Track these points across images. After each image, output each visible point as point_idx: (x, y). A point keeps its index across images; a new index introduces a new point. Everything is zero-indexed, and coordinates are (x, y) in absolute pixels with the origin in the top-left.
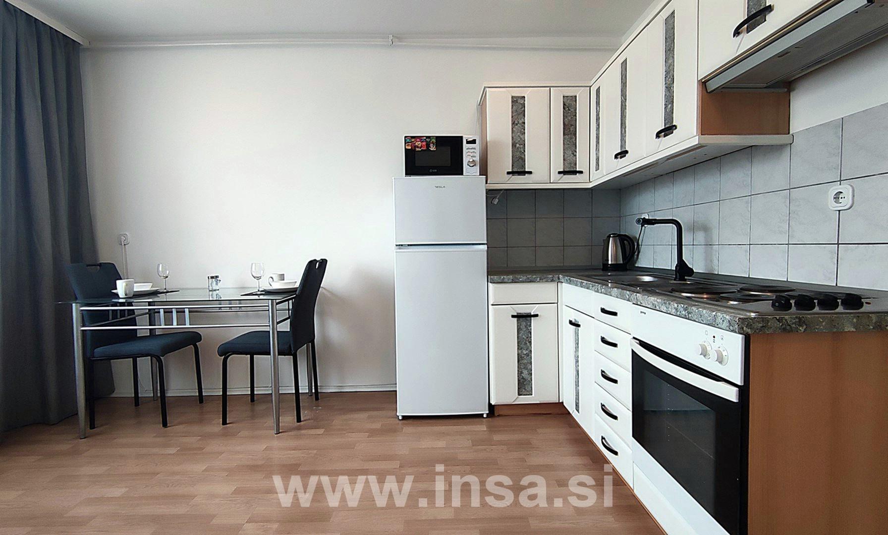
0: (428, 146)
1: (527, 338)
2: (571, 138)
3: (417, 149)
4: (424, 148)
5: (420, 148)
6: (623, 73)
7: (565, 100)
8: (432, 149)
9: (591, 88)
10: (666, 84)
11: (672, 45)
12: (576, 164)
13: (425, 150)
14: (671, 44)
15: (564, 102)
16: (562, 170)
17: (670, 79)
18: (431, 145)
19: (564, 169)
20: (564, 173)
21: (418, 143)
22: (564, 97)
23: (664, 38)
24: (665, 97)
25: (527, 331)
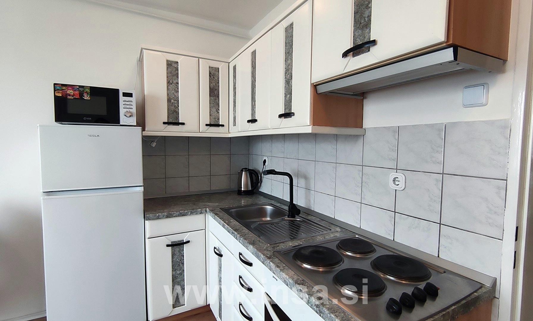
0: (81, 95)
1: (180, 261)
2: (215, 100)
3: (69, 97)
4: (78, 97)
5: (73, 96)
6: (253, 60)
7: (211, 70)
8: (85, 98)
9: (230, 64)
10: (285, 78)
11: (291, 50)
12: (219, 119)
13: (78, 98)
14: (290, 48)
15: (209, 71)
16: (209, 123)
17: (289, 76)
18: (85, 95)
19: (210, 123)
20: (210, 125)
21: (70, 92)
22: (209, 67)
23: (285, 43)
24: (285, 88)
25: (180, 255)
